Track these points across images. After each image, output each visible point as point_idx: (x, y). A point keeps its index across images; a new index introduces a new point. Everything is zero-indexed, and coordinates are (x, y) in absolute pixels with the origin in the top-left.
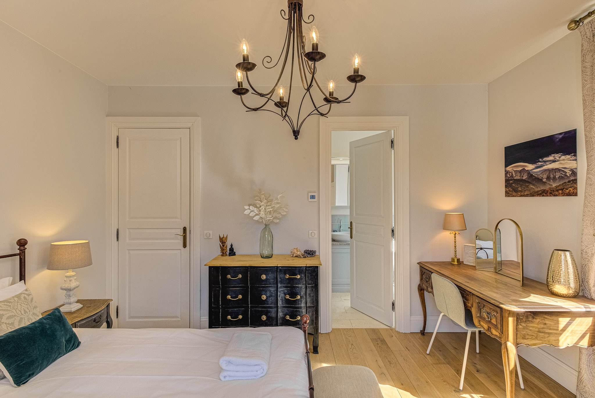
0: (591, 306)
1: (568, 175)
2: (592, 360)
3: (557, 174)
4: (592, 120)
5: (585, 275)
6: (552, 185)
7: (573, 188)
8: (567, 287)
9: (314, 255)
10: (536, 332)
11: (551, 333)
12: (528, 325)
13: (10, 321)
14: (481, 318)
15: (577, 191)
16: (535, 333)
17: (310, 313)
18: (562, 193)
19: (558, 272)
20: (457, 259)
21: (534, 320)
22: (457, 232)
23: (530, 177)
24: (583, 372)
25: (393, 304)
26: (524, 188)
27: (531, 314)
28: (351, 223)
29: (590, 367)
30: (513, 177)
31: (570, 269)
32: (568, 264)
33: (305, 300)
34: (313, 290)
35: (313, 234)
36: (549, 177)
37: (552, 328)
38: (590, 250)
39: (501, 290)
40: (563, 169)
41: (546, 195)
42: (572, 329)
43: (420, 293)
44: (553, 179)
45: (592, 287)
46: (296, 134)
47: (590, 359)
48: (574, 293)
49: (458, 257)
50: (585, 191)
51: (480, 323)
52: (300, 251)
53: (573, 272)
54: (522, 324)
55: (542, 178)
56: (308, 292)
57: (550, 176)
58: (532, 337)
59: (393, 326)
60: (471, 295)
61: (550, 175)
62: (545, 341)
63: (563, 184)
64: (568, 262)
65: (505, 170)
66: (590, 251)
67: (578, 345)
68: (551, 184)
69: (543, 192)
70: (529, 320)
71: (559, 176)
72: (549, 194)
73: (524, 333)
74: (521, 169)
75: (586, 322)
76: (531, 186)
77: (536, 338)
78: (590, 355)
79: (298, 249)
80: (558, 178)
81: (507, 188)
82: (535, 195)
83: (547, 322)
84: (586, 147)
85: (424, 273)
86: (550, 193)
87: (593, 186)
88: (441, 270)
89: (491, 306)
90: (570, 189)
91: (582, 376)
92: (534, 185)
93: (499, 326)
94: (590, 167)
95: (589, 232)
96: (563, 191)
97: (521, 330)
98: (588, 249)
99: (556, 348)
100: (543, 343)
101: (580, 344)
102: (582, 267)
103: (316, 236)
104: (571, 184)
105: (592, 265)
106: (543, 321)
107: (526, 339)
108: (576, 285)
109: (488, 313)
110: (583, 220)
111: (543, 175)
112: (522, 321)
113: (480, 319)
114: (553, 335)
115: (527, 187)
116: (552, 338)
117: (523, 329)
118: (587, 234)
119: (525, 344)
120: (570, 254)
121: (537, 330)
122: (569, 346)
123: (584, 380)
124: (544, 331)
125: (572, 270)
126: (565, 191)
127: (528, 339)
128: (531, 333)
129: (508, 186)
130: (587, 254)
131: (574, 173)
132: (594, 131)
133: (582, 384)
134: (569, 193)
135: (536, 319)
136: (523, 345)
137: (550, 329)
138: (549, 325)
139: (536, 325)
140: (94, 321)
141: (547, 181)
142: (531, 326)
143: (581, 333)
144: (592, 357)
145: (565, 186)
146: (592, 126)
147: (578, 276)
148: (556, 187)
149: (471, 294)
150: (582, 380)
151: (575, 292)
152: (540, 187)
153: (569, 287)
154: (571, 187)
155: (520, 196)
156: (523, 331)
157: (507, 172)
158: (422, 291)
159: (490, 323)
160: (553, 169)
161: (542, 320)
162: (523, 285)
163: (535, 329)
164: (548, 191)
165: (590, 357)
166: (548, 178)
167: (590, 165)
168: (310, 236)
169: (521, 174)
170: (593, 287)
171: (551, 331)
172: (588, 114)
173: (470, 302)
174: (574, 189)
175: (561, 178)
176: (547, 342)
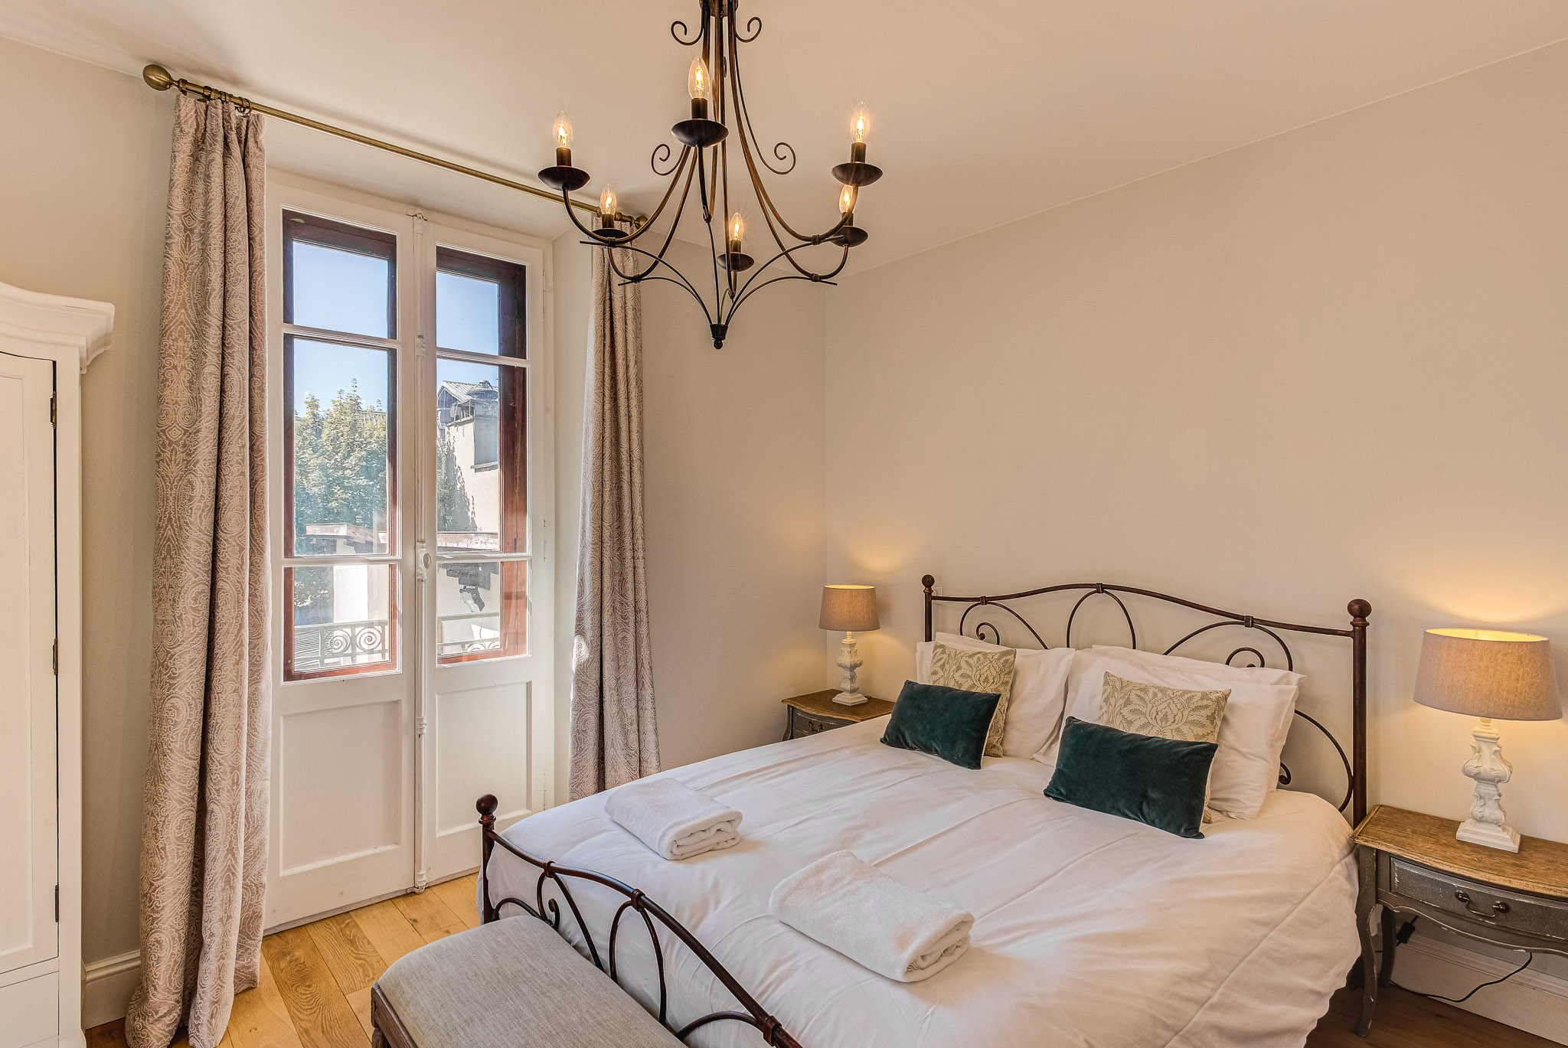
13: (1130, 717)
46: (719, 333)
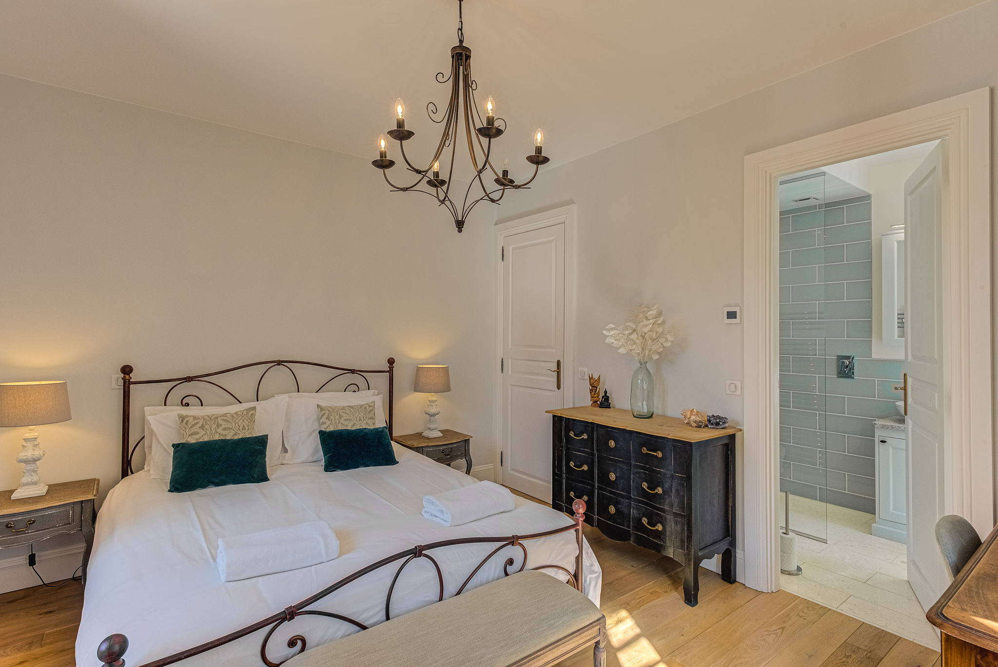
17: (679, 526)
28: (905, 377)
33: (671, 499)
34: (683, 484)
35: (733, 387)
46: (460, 224)
56: (675, 486)
103: (739, 392)
140: (442, 452)
168: (728, 392)
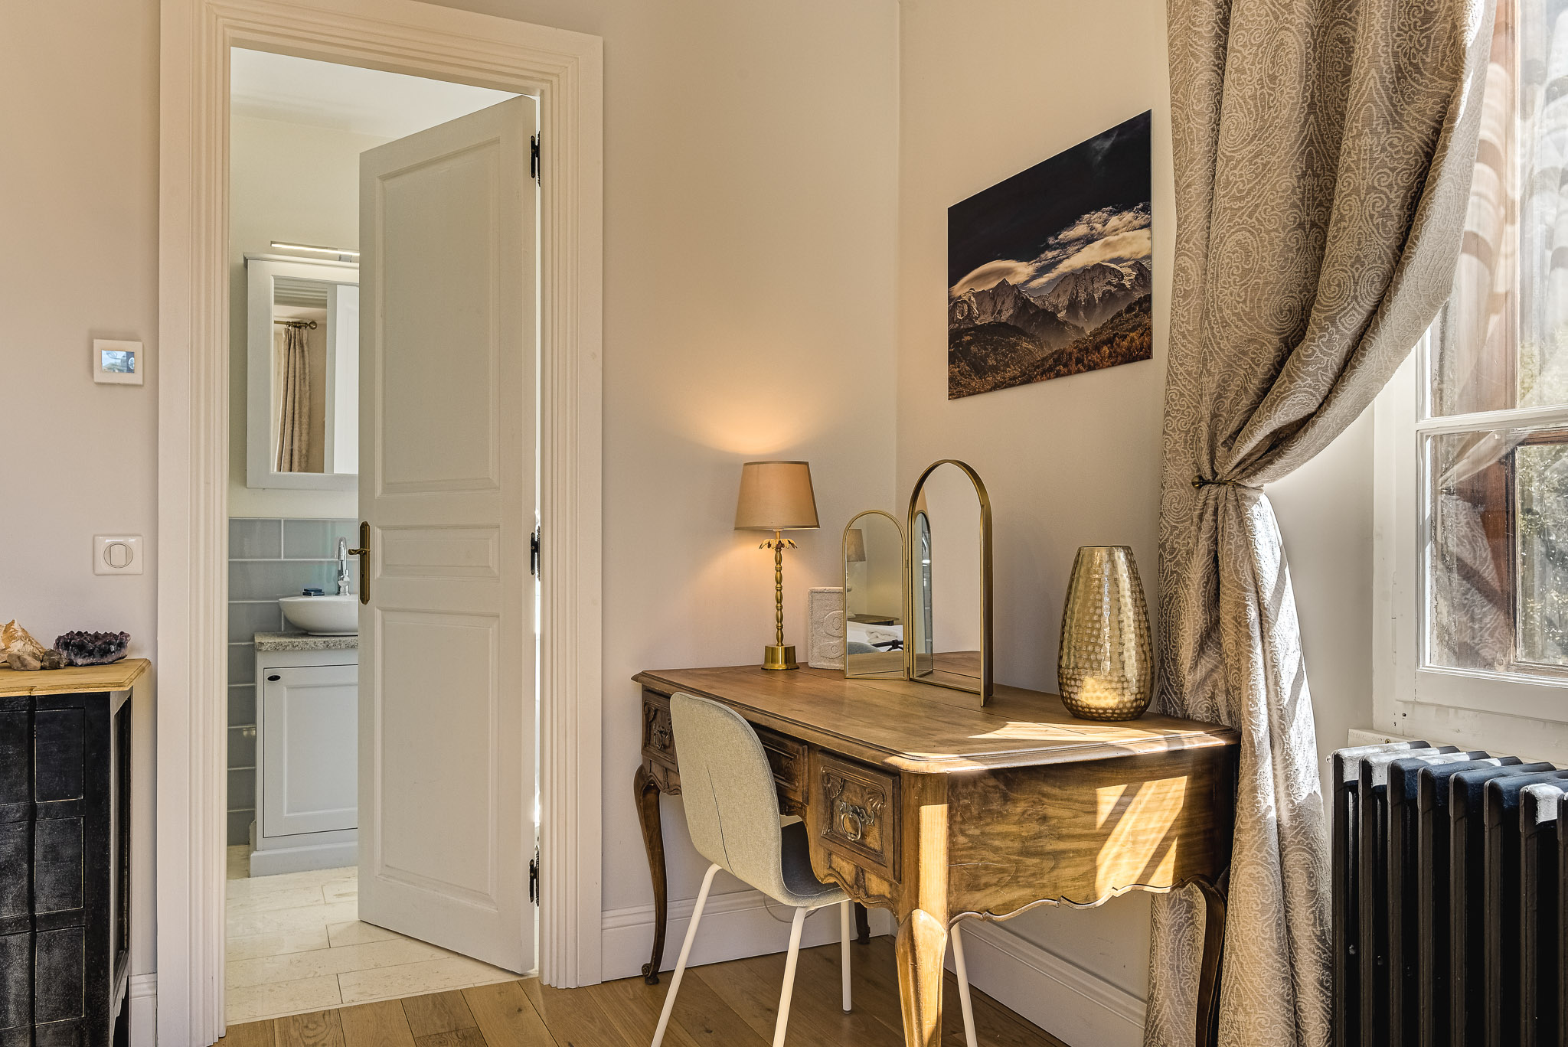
0: (1183, 733)
1: (1128, 284)
2: (1185, 944)
3: (1095, 286)
4: (1191, 49)
5: (1170, 637)
6: (1083, 327)
7: (1140, 330)
8: (1116, 679)
9: (114, 656)
10: (1014, 854)
11: (1064, 852)
12: (988, 829)
14: (834, 837)
15: (1151, 339)
16: (1009, 861)
17: (57, 952)
18: (1110, 356)
19: (1090, 625)
20: (786, 648)
21: (1010, 807)
22: (785, 541)
23: (1020, 309)
24: (1161, 995)
25: (534, 872)
26: (1003, 354)
27: (997, 783)
28: (364, 529)
29: (1179, 972)
30: (971, 320)
31: (1126, 609)
32: (1121, 593)
33: (25, 882)
34: (74, 824)
35: (118, 553)
36: (1075, 302)
37: (1065, 831)
38: (1184, 539)
39: (912, 721)
40: (1113, 266)
41: (1066, 370)
42: (1128, 828)
43: (642, 804)
44: (1085, 308)
45: (1186, 673)
47: (1180, 941)
48: (1136, 700)
49: (788, 642)
50: (1172, 320)
51: (830, 861)
52: (27, 637)
53: (1134, 621)
54: (966, 827)
55: (1056, 307)
56: (41, 838)
57: (1077, 297)
58: (1002, 875)
59: (533, 967)
60: (803, 755)
61: (1077, 293)
62: (1043, 886)
63: (1113, 319)
64: (1121, 586)
65: (949, 297)
66: (1184, 544)
67: (1146, 889)
68: (1080, 325)
69: (1057, 362)
70: (990, 810)
71: (1104, 294)
72: (1074, 365)
73: (974, 862)
74: (994, 284)
75: (1170, 795)
76: (1025, 345)
77: (1015, 881)
78: (1179, 929)
79: (16, 626)
80: (1101, 299)
81: (954, 363)
82: (1036, 377)
83: (1051, 811)
84: (1175, 165)
85: (655, 714)
86: (1079, 361)
87: (1193, 298)
88: (712, 688)
89: (866, 776)
90: (1131, 334)
91: (1158, 1012)
92: (1031, 338)
93: (889, 855)
94: (1185, 229)
95: (1182, 475)
96: (1112, 346)
97: (964, 853)
98: (1178, 536)
99: (1078, 907)
100: (1035, 897)
101: (1153, 881)
102: (1162, 608)
103: (137, 565)
104: (1136, 316)
105: (1188, 590)
106: (1039, 808)
107: (980, 890)
108: (1142, 669)
109: (855, 811)
110: (1164, 433)
111: (1059, 296)
112: (969, 814)
113: (831, 846)
114: (1070, 858)
115: (1013, 347)
116: (1067, 872)
117: (971, 848)
118: (1175, 484)
119: (978, 907)
120: (1126, 555)
121: (1017, 845)
122: (1118, 894)
123: (1162, 1024)
124: (1039, 849)
125: (1131, 614)
126: (1118, 345)
127: (987, 885)
128: (998, 862)
129: (958, 358)
130: (1175, 557)
131: (1143, 273)
132: (1196, 90)
133: (1159, 1038)
134: (1130, 351)
135: (1015, 801)
136: (970, 916)
137: (1058, 838)
138: (1055, 821)
139: (1014, 829)
141: (1068, 318)
142: (998, 834)
143: (1154, 841)
144: (1184, 932)
145: (1117, 326)
146: (1190, 72)
147: (1150, 637)
148: (1094, 335)
149: (803, 751)
150: (1157, 1026)
151: (1139, 696)
152: (1049, 345)
153: (1123, 679)
154: (1133, 329)
155: (991, 390)
156: (971, 857)
157: (954, 303)
158: (651, 796)
159: (862, 850)
160: (1085, 270)
161: (1034, 802)
162: (989, 702)
163: (1010, 844)
164: (1070, 354)
165: (1179, 936)
166: (1073, 306)
167: (1185, 221)
168: (103, 567)
169: (995, 305)
170: (1189, 672)
171: (1062, 845)
172: (1181, 41)
173: (800, 784)
174: (1142, 335)
175: (1109, 298)
176: (1047, 890)
